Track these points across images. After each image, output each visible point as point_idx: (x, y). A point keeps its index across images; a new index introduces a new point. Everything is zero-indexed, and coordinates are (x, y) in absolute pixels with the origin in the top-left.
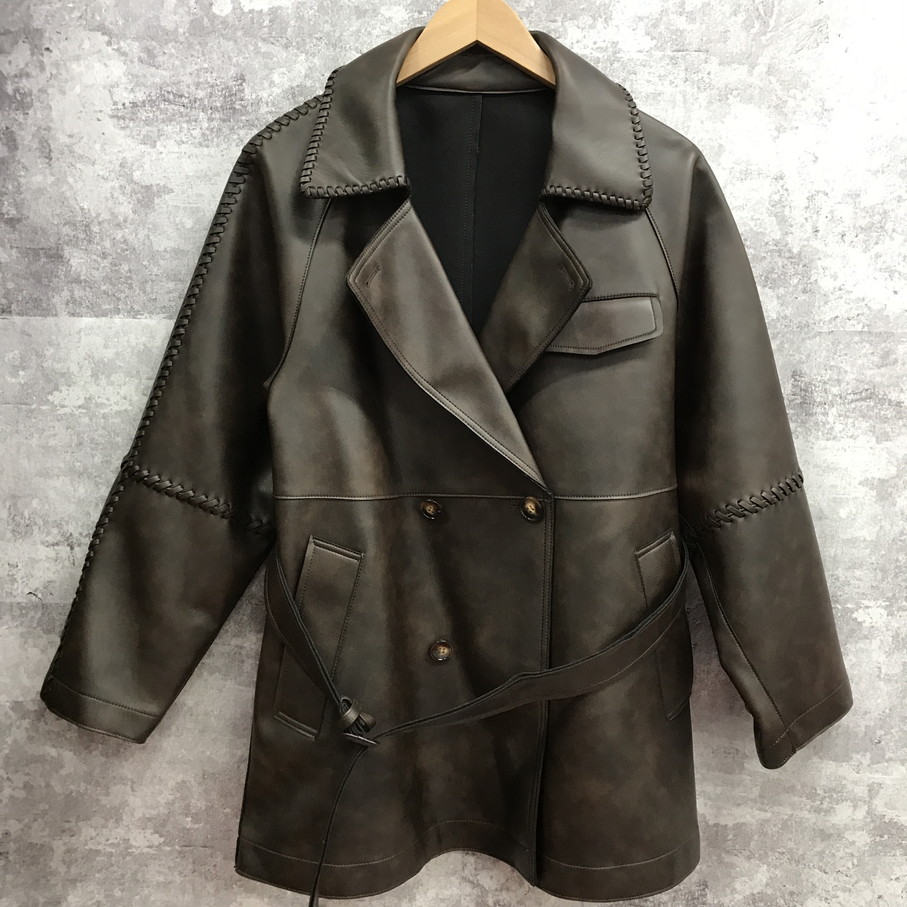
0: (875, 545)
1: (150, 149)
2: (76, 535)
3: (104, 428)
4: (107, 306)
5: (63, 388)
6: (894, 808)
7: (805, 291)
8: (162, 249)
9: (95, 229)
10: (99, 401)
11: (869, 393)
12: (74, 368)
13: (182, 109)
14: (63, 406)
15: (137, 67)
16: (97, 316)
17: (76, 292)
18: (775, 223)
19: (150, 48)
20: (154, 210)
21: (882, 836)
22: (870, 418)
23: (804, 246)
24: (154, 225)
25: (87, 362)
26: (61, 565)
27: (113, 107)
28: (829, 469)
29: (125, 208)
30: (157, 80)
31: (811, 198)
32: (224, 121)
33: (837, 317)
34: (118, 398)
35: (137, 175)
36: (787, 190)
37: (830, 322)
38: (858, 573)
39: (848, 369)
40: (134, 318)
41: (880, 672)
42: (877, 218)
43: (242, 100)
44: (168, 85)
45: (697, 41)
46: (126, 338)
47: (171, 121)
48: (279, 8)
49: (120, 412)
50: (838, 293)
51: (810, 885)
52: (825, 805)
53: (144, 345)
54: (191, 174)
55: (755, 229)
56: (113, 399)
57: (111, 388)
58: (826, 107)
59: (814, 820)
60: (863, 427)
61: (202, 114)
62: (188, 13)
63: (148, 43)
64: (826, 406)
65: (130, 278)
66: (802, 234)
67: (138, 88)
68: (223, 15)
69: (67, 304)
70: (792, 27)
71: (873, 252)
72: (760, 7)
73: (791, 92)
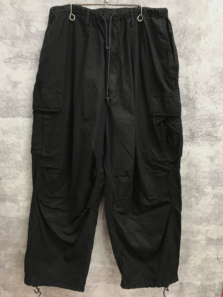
0: (209, 173)
3: (7, 148)
6: (212, 235)
7: (193, 108)
10: (5, 141)
11: (209, 134)
13: (23, 59)
18: (186, 90)
20: (17, 88)
21: (209, 242)
22: (209, 141)
23: (193, 96)
24: (18, 92)
29: (9, 88)
30: (16, 51)
31: (195, 83)
36: (189, 81)
37: (200, 116)
38: (205, 180)
39: (204, 128)
40: (14, 118)
41: (210, 203)
42: (213, 88)
44: (19, 53)
47: (20, 63)
50: (202, 109)
51: (191, 254)
52: (195, 235)
53: (17, 125)
58: (200, 59)
59: (193, 239)
61: (29, 61)
62: (24, 32)
63: (13, 41)
64: (198, 138)
65: (12, 107)
66: (193, 93)
68: (34, 32)
70: (191, 36)
71: (211, 98)
72: (183, 30)
73: (191, 54)
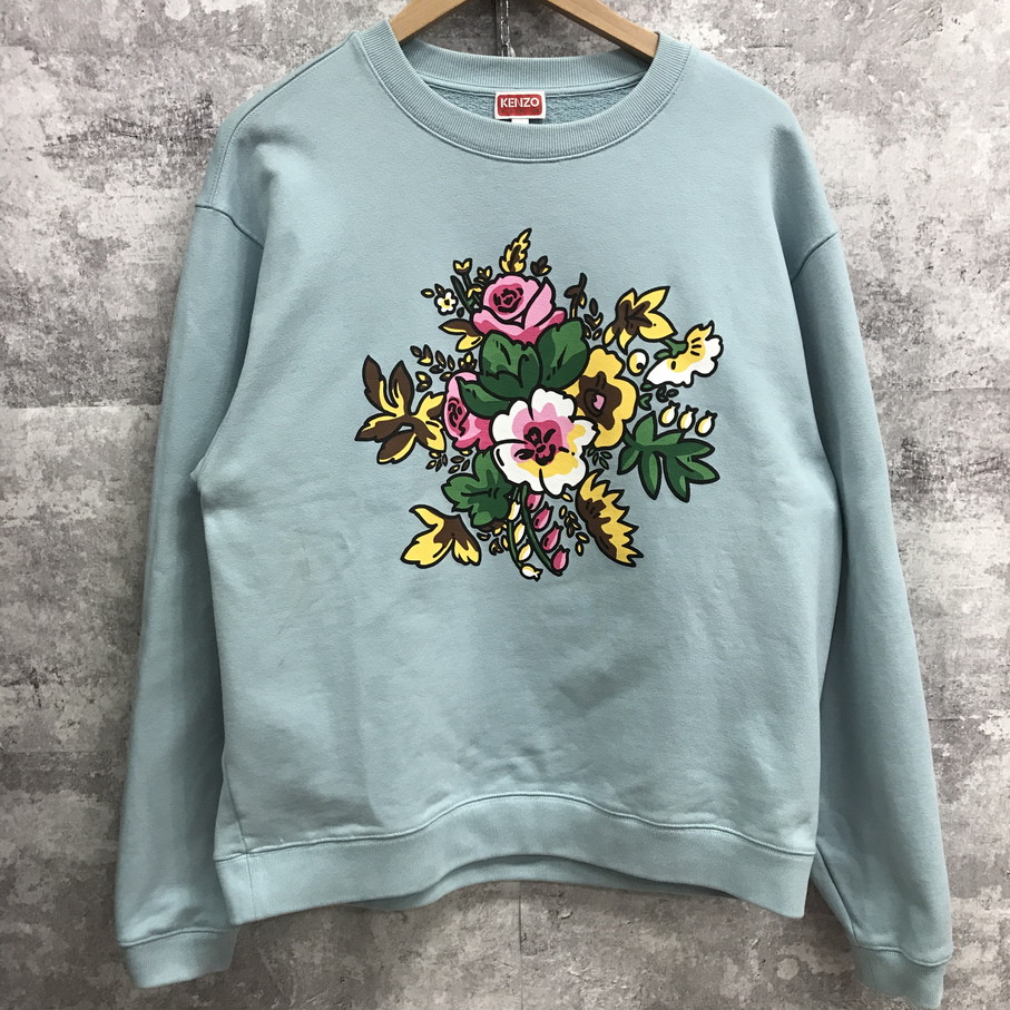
1: (97, 195)
2: (40, 670)
4: (55, 393)
5: (10, 496)
8: (120, 317)
9: (35, 297)
12: (21, 472)
14: (12, 518)
15: (74, 90)
16: (45, 406)
17: (16, 378)
19: (89, 64)
25: (36, 462)
26: (25, 707)
27: (47, 143)
28: (948, 556)
32: (189, 154)
33: (956, 372)
34: (78, 504)
35: (82, 228)
43: (210, 127)
45: (778, 33)
46: (83, 431)
48: (250, 7)
49: (82, 521)
54: (151, 223)
55: (854, 266)
56: (72, 506)
57: (68, 493)
60: (989, 503)
67: (76, 117)
69: (6, 392)
